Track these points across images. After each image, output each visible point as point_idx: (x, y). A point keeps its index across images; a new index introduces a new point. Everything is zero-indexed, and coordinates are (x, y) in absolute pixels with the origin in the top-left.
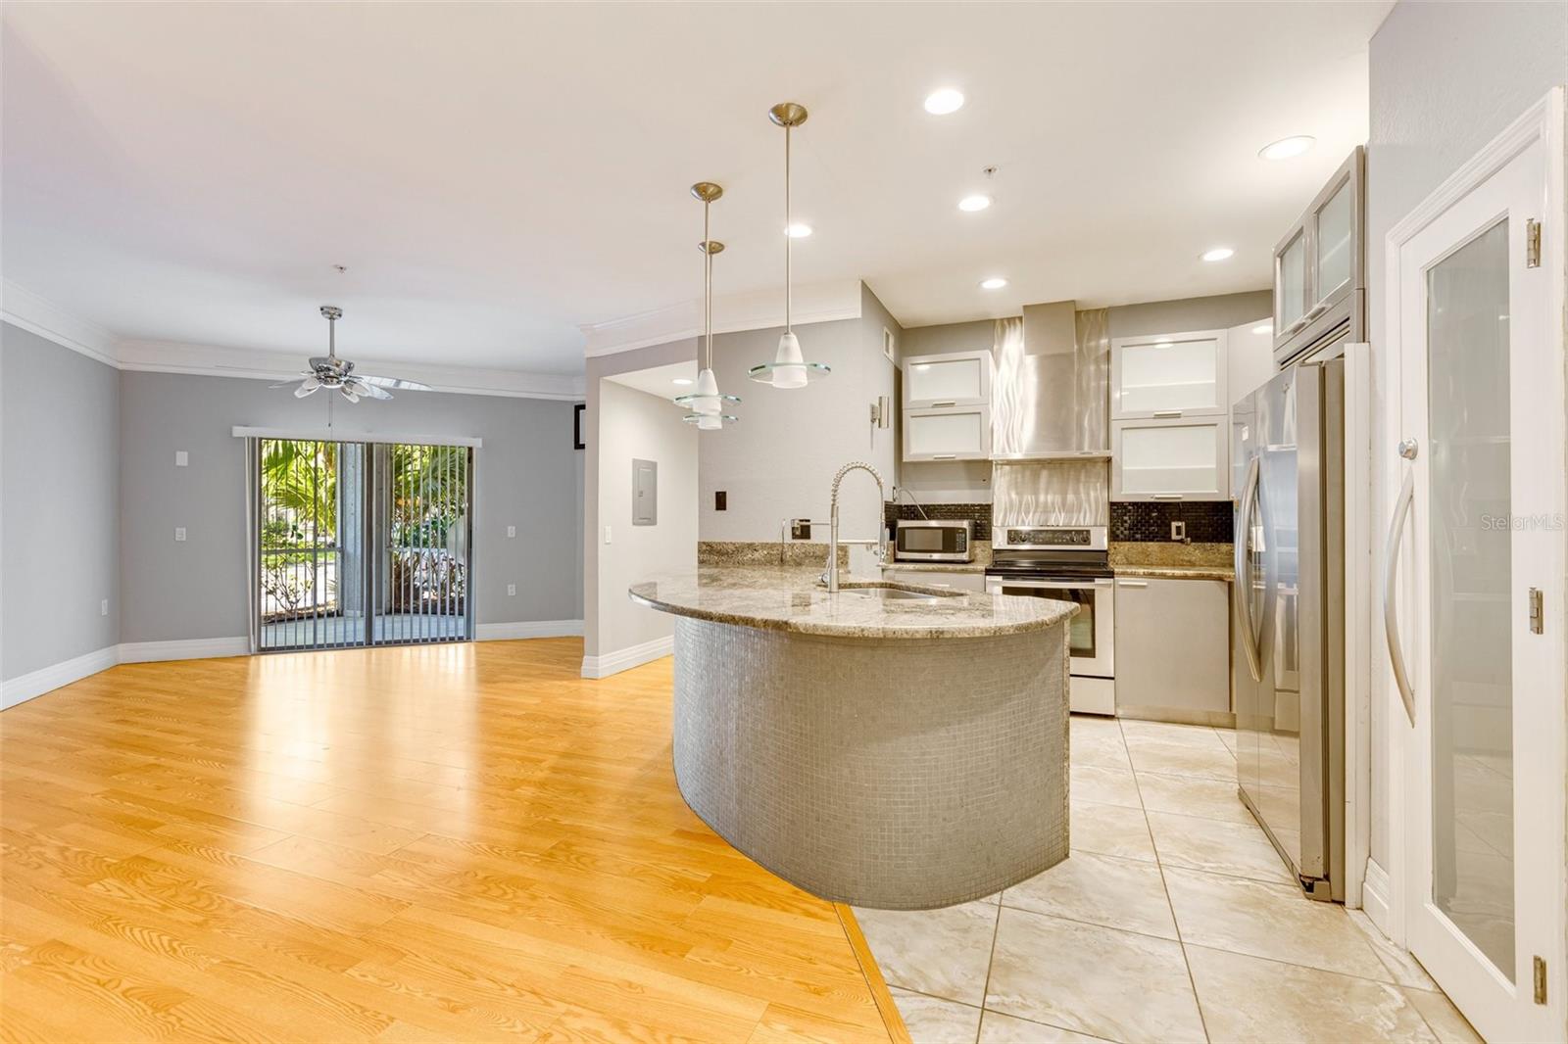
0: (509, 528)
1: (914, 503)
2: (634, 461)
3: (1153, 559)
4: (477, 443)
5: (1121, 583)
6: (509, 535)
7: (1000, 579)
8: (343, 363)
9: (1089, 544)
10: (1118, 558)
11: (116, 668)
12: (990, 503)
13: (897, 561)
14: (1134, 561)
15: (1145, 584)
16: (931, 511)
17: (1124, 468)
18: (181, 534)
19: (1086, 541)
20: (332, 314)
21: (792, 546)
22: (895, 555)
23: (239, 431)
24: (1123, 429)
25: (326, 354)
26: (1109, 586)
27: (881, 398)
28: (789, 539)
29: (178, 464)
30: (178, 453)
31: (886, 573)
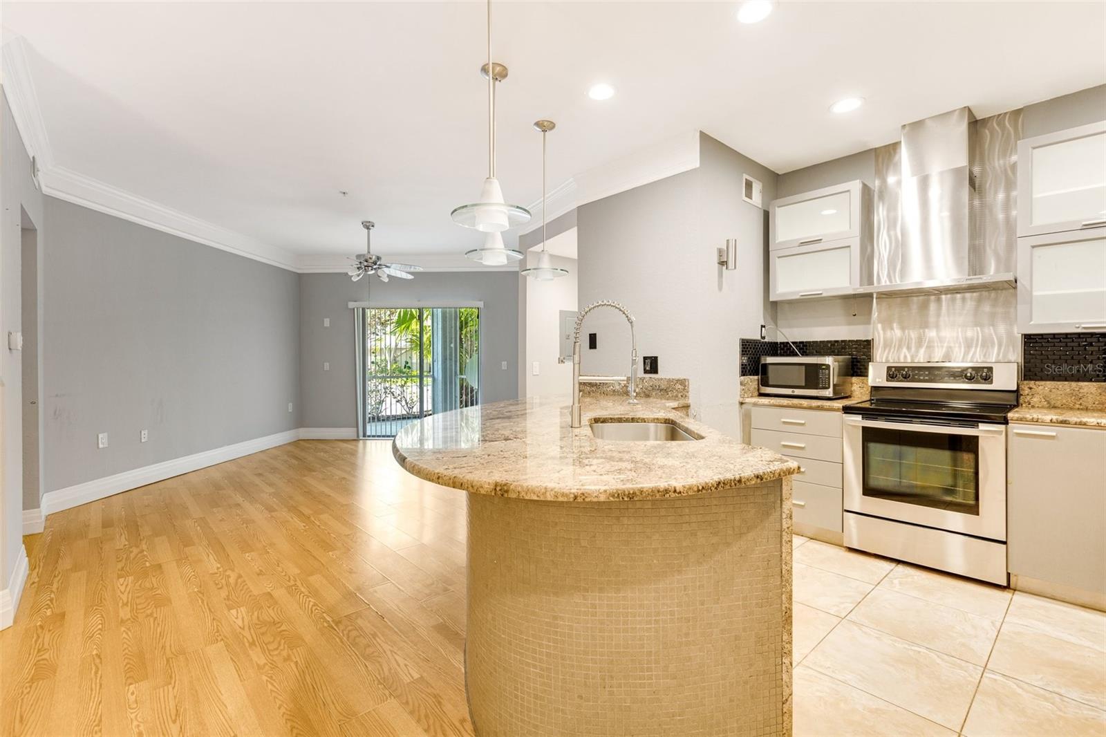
0: (503, 363)
1: (786, 341)
2: (561, 312)
3: (1089, 402)
4: (481, 304)
5: (1015, 431)
6: (503, 368)
7: (859, 418)
8: (374, 257)
9: (991, 383)
10: (1035, 400)
11: (297, 443)
12: (870, 338)
13: (761, 395)
14: (1058, 404)
15: (1054, 434)
16: (805, 348)
17: (1035, 293)
18: (327, 366)
19: (988, 379)
20: (368, 226)
21: (642, 379)
22: (758, 390)
23: (351, 305)
24: (1033, 247)
25: (366, 252)
26: (999, 432)
27: (728, 241)
28: (641, 373)
29: (325, 326)
30: (325, 320)
31: (744, 406)
